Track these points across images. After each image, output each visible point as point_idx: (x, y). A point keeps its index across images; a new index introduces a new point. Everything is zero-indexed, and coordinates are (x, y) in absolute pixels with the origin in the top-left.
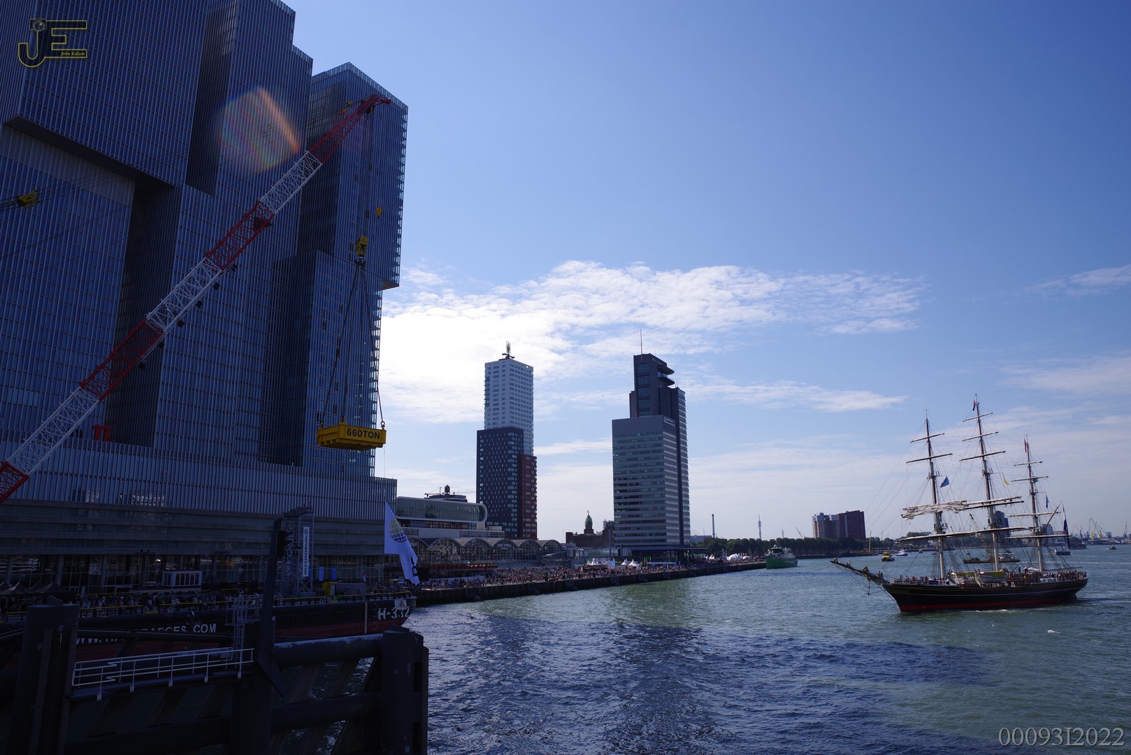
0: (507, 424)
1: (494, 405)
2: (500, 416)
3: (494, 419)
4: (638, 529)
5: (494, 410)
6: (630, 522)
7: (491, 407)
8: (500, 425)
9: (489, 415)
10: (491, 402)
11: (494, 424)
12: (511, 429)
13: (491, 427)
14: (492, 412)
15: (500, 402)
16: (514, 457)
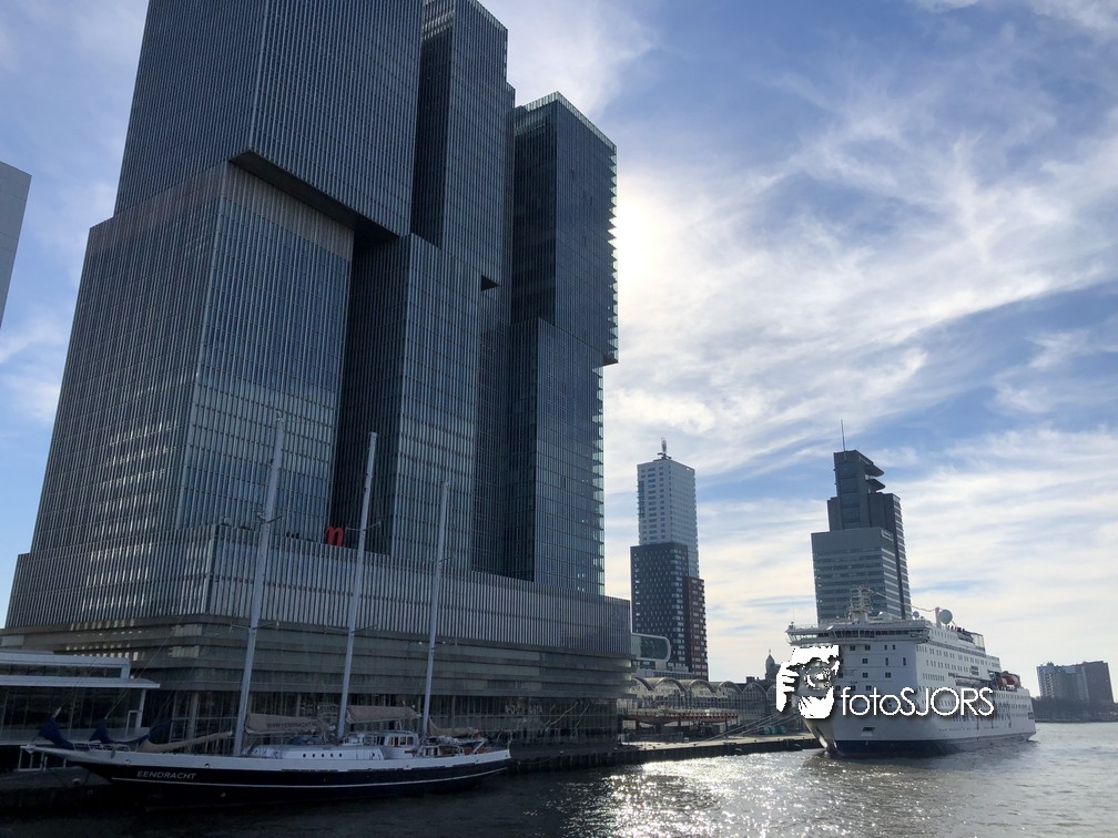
0: (667, 540)
1: (651, 515)
2: (659, 529)
3: (651, 532)
5: (651, 521)
7: (647, 518)
8: (659, 541)
9: (645, 527)
10: (647, 512)
11: (652, 538)
12: (672, 545)
13: (648, 542)
14: (648, 524)
15: (658, 512)
16: (678, 579)
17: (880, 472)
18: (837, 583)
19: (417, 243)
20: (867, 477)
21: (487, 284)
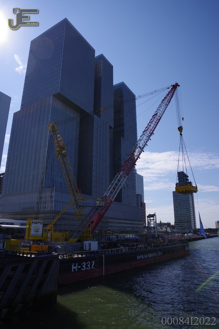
0: (137, 193)
4: (182, 224)
6: (180, 222)
12: (138, 195)
16: (140, 203)
17: (188, 177)
18: (179, 203)
19: (95, 117)
20: (185, 178)
21: (110, 127)
